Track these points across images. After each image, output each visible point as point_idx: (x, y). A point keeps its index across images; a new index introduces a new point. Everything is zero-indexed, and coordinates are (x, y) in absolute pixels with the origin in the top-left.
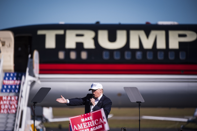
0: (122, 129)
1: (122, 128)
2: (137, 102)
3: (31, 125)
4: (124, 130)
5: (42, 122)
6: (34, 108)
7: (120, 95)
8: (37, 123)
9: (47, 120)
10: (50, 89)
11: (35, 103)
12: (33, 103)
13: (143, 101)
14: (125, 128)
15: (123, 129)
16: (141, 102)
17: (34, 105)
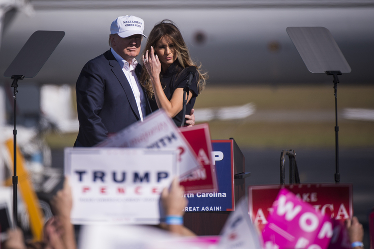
0: (282, 156)
1: (282, 153)
2: (328, 73)
3: (7, 143)
4: (288, 156)
5: (40, 133)
6: (15, 95)
7: (275, 46)
8: (25, 135)
9: (53, 126)
10: (61, 34)
11: (17, 78)
12: (12, 78)
13: (345, 68)
14: (292, 153)
15: (287, 154)
16: (339, 73)
17: (15, 85)
